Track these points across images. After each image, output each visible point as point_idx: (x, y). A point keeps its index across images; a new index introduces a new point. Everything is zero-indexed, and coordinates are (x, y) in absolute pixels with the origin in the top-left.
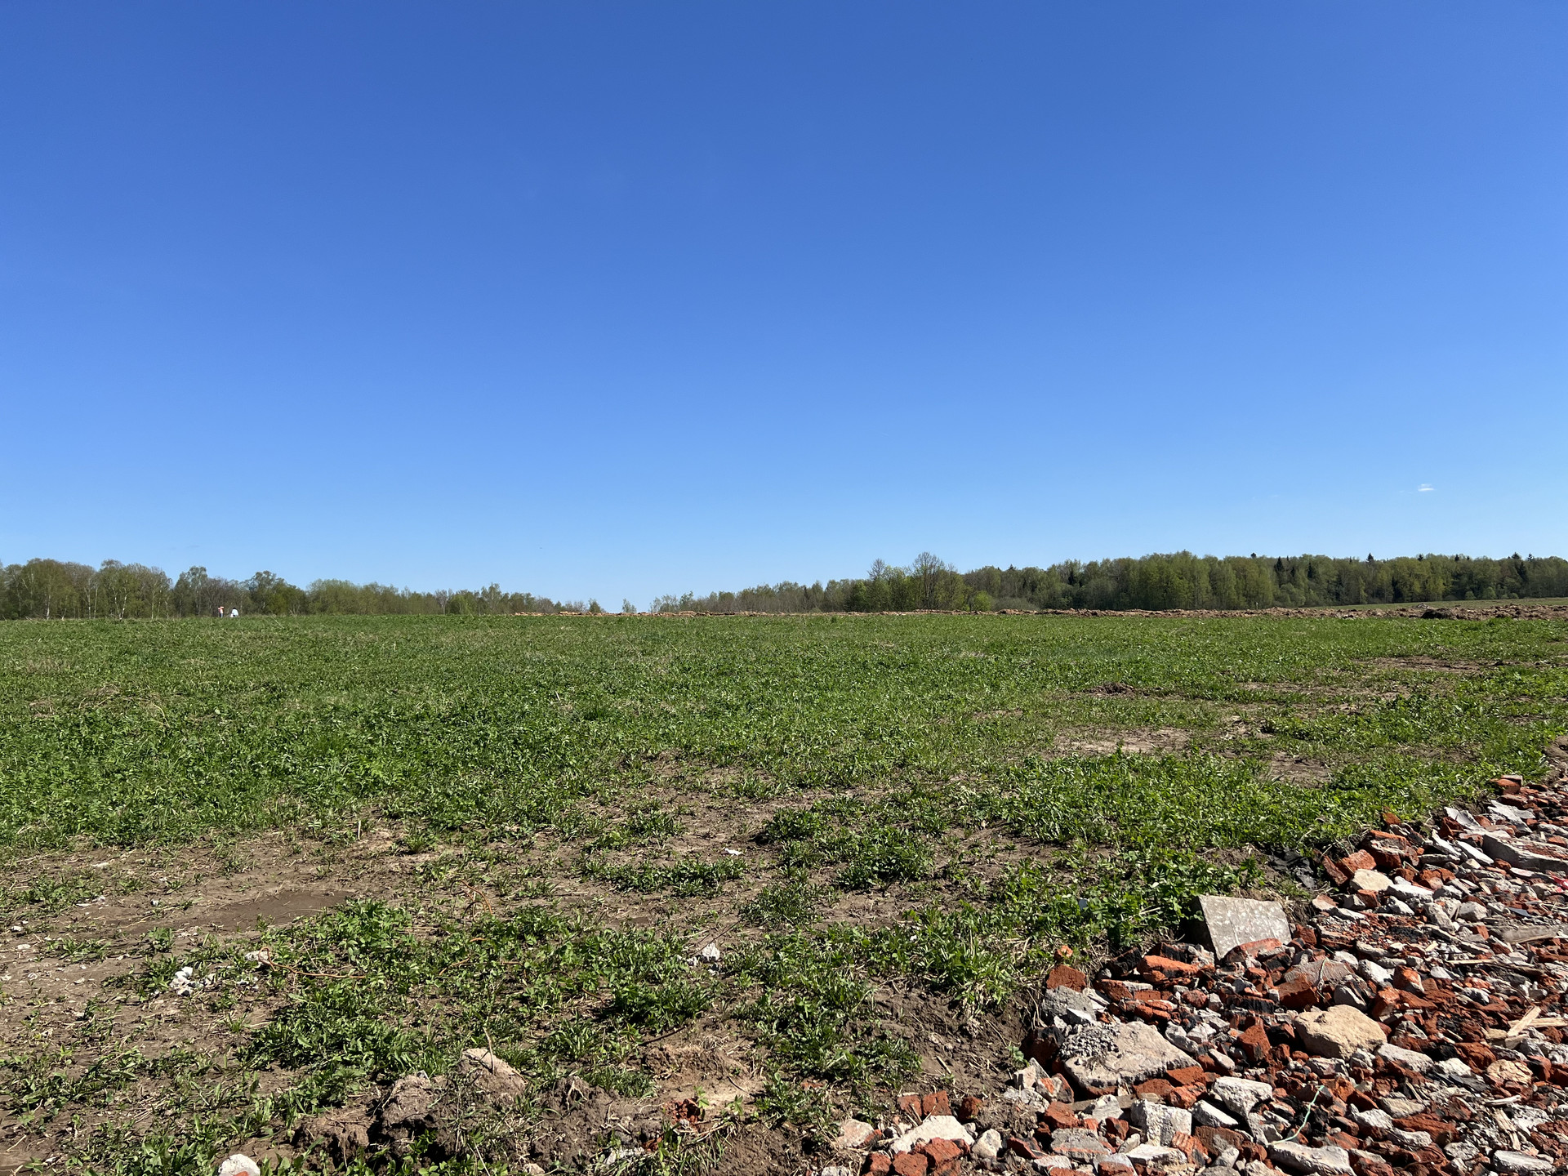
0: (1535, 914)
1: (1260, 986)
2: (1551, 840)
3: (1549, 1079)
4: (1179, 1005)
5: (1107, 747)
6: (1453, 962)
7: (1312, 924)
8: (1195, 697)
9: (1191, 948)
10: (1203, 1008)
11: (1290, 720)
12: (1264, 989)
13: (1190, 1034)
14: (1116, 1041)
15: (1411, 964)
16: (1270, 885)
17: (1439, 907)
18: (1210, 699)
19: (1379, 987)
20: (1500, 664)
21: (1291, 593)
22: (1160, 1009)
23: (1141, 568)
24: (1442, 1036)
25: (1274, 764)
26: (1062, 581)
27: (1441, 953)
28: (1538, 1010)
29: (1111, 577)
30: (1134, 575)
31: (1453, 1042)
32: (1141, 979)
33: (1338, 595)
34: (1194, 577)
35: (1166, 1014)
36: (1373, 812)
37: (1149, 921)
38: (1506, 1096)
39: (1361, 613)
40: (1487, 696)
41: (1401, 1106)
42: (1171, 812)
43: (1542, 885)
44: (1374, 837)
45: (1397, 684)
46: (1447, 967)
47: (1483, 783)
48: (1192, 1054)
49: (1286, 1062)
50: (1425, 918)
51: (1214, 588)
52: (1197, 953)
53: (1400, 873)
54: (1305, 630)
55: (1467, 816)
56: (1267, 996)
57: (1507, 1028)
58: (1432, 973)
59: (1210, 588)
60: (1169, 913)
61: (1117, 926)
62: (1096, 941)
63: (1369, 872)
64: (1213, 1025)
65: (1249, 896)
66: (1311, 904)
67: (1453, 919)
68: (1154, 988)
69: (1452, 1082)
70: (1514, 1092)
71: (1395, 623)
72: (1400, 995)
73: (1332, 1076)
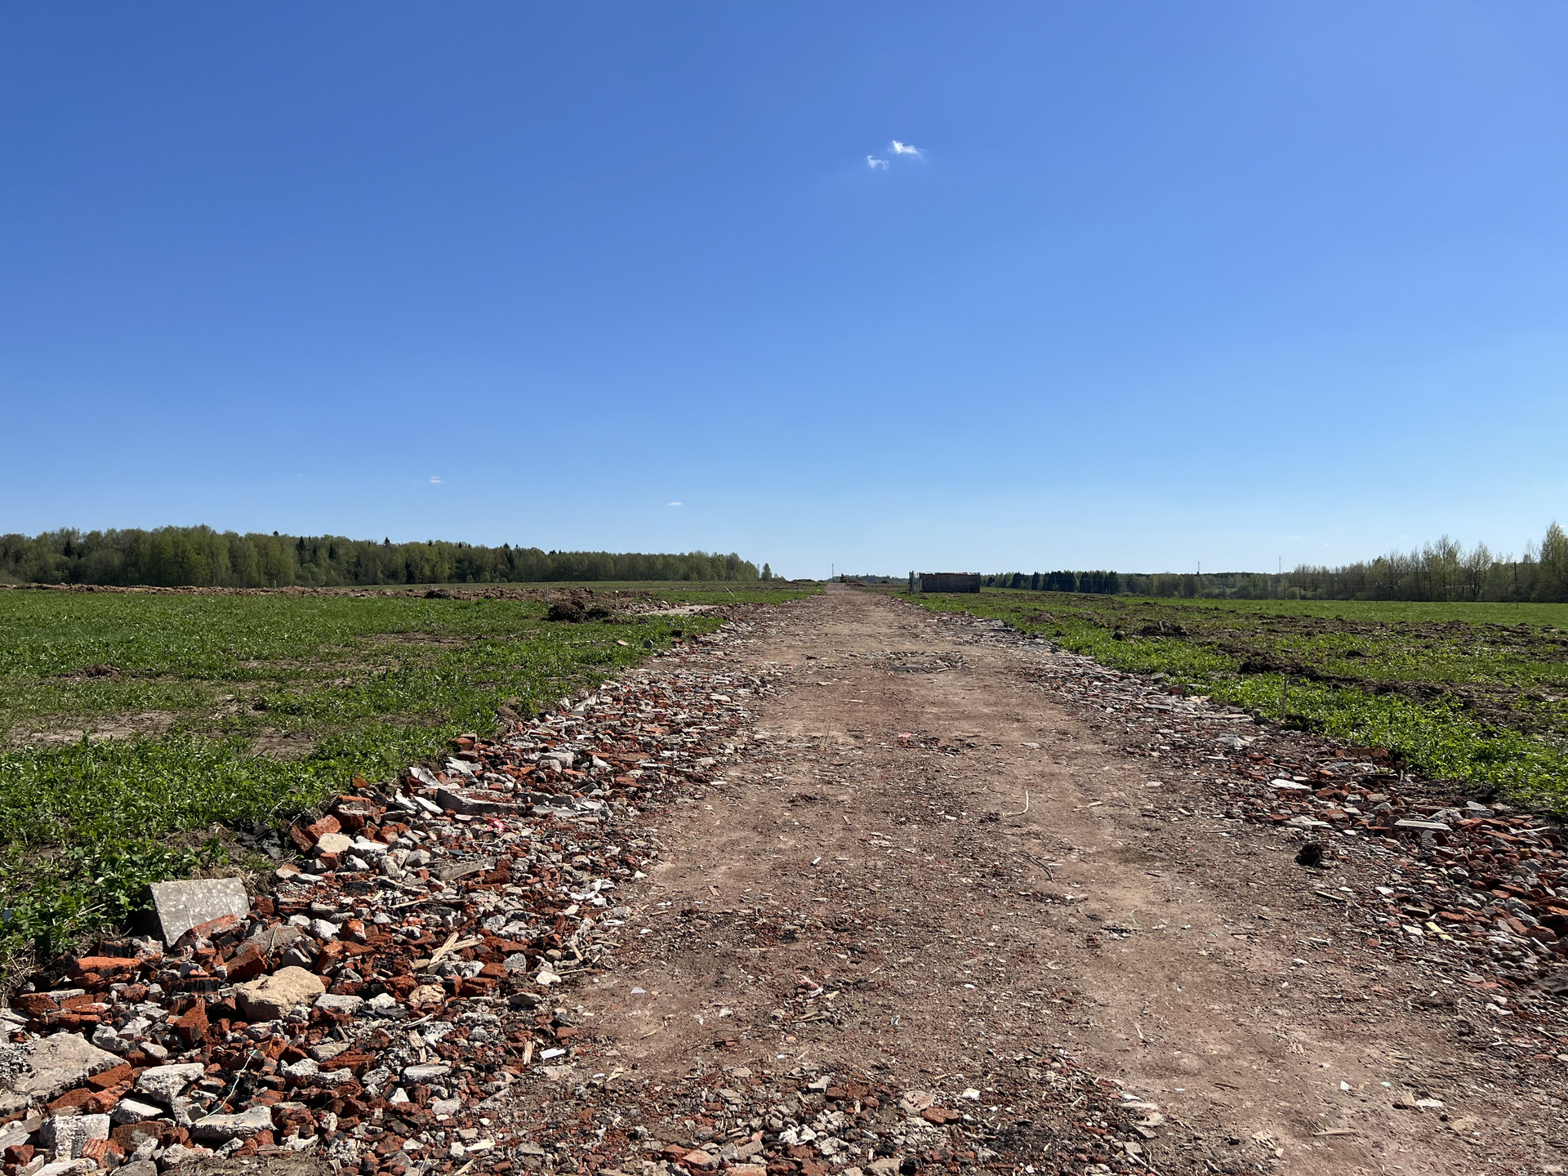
0: (468, 852)
1: (208, 965)
2: (491, 786)
3: (459, 994)
4: (113, 1004)
5: (73, 737)
6: (394, 907)
7: (272, 893)
8: (190, 677)
9: (136, 941)
10: (142, 1001)
11: (283, 696)
12: (212, 968)
13: (122, 1032)
14: (31, 1061)
15: (358, 915)
16: (235, 862)
17: (390, 859)
18: (206, 679)
19: (326, 942)
20: (479, 638)
21: (312, 573)
22: (89, 1013)
23: (153, 541)
24: (375, 975)
25: (261, 740)
26: (56, 551)
27: (386, 900)
28: (456, 935)
29: (116, 549)
30: (145, 548)
31: (384, 979)
32: (70, 986)
33: (356, 575)
34: (213, 553)
35: (95, 1018)
36: (344, 778)
37: (89, 921)
38: (421, 1017)
39: (372, 593)
40: (464, 666)
41: (328, 1049)
42: (133, 800)
43: (477, 827)
44: (340, 801)
45: (390, 658)
46: (390, 913)
47: (444, 743)
48: (121, 1053)
49: (224, 1035)
50: (377, 871)
51: (234, 565)
52: (143, 944)
53: (362, 833)
54: (317, 608)
55: (427, 773)
56: (215, 974)
57: (430, 956)
58: (375, 920)
59: (230, 565)
60: (114, 907)
61: (47, 933)
62: (20, 953)
63: (333, 835)
64: (149, 1017)
65: (210, 876)
66: (275, 874)
67: (403, 868)
68: (87, 993)
69: (378, 1015)
70: (427, 1012)
71: (401, 602)
72: (343, 946)
73: (269, 1038)
